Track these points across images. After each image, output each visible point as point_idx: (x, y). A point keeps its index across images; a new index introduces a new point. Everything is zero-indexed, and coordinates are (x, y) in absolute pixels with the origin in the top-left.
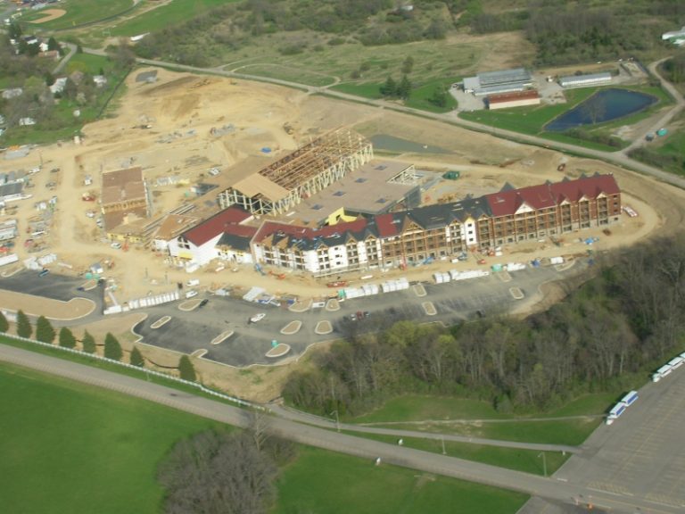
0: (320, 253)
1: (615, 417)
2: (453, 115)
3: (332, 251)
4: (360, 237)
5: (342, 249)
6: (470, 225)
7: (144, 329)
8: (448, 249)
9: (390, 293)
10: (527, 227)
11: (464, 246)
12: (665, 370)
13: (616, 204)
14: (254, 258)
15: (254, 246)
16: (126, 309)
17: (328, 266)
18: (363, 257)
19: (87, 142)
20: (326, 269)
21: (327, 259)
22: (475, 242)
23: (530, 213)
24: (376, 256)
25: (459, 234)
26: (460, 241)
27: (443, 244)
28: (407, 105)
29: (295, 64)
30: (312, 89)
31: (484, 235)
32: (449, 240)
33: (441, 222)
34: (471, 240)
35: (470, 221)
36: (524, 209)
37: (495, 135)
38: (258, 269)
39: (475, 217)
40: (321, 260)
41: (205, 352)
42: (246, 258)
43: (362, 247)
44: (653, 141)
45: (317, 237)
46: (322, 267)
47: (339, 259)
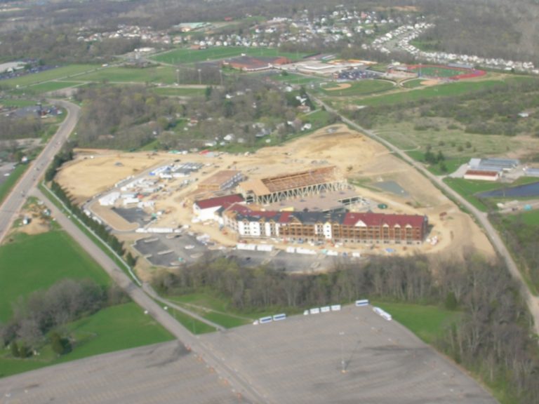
0: (245, 224)
1: (261, 322)
2: (441, 178)
3: (251, 224)
4: (267, 220)
5: (257, 224)
6: (328, 227)
7: (141, 241)
8: (313, 237)
10: (361, 235)
11: (324, 239)
12: (315, 311)
13: (418, 234)
14: (224, 222)
16: (145, 231)
17: (249, 233)
18: (268, 232)
21: (249, 228)
22: (330, 237)
23: (364, 228)
24: (275, 233)
25: (322, 230)
26: (322, 235)
27: (312, 234)
30: (395, 150)
31: (336, 234)
32: (316, 233)
33: (312, 221)
34: (328, 236)
35: (328, 224)
36: (361, 224)
39: (332, 223)
40: (245, 228)
43: (267, 225)
44: (515, 211)
45: (248, 216)
46: (246, 232)
47: (255, 230)
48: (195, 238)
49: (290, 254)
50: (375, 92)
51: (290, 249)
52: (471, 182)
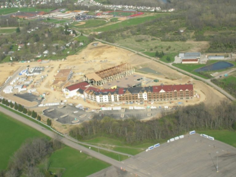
0: (100, 97)
1: (149, 149)
2: (170, 64)
3: (104, 96)
4: (112, 93)
5: (107, 96)
6: (145, 94)
7: (46, 111)
8: (138, 101)
9: (115, 110)
10: (163, 97)
11: (143, 100)
12: (172, 140)
13: (192, 93)
14: (85, 96)
15: (85, 93)
17: (102, 101)
18: (113, 100)
19: (65, 60)
20: (102, 102)
21: (102, 99)
22: (147, 99)
23: (164, 93)
24: (117, 100)
25: (142, 96)
26: (142, 98)
27: (137, 99)
28: (160, 60)
29: (137, 44)
30: (136, 52)
31: (150, 98)
32: (139, 98)
33: (136, 92)
34: (146, 98)
35: (145, 93)
36: (162, 91)
37: (178, 71)
38: (85, 100)
39: (147, 92)
40: (100, 99)
41: (57, 119)
42: (82, 96)
43: (112, 96)
44: (222, 77)
45: (101, 92)
46: (101, 101)
47: (106, 99)
48: (75, 106)
49: (131, 110)
50: (100, 25)
51: (131, 108)
52: (187, 65)
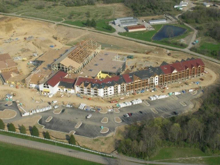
0: (104, 90)
2: (116, 34)
4: (119, 83)
5: (112, 88)
6: (157, 78)
8: (148, 87)
10: (175, 78)
11: (154, 85)
13: (203, 69)
15: (76, 87)
16: (31, 114)
17: (107, 94)
18: (119, 91)
21: (107, 92)
23: (176, 73)
24: (124, 90)
25: (152, 81)
27: (147, 85)
28: (96, 29)
30: (56, 23)
31: (161, 81)
32: (149, 83)
33: (147, 77)
34: (157, 83)
35: (157, 76)
36: (175, 71)
37: (136, 42)
39: (159, 75)
40: (105, 92)
41: (75, 132)
42: (72, 91)
46: (105, 95)
47: (111, 92)
51: (153, 98)
